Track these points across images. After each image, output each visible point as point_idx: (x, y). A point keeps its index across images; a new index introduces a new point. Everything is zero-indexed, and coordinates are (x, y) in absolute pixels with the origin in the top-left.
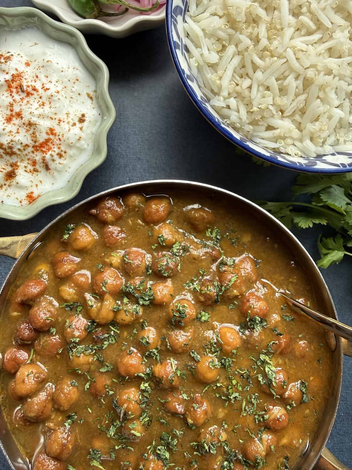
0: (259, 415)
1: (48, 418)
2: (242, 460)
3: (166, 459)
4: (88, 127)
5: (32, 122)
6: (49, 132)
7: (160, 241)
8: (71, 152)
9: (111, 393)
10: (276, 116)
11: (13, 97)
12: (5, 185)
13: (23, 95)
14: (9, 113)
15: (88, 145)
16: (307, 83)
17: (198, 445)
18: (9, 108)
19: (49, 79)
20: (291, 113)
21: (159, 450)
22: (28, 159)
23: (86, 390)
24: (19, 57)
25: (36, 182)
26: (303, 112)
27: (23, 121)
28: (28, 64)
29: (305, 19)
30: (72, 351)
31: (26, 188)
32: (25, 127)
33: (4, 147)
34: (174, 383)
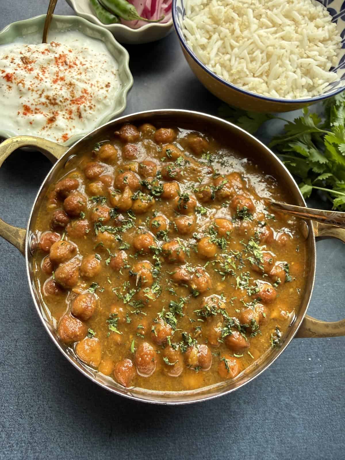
0: (251, 290)
1: (74, 285)
2: (239, 326)
3: (174, 323)
4: (112, 91)
5: (72, 82)
6: (84, 92)
7: (167, 154)
8: (99, 106)
9: (128, 266)
10: (249, 76)
11: (59, 68)
12: (47, 127)
13: (66, 67)
14: (55, 77)
15: (111, 103)
16: (269, 56)
17: (201, 312)
18: (56, 74)
19: (85, 59)
20: (259, 74)
21: (168, 315)
22: (66, 110)
23: (107, 264)
24: (65, 47)
25: (70, 127)
26: (267, 73)
27: (66, 82)
28: (70, 51)
29: (264, 20)
30: (98, 229)
31: (62, 130)
32: (67, 86)
33: (50, 98)
34: (180, 255)
